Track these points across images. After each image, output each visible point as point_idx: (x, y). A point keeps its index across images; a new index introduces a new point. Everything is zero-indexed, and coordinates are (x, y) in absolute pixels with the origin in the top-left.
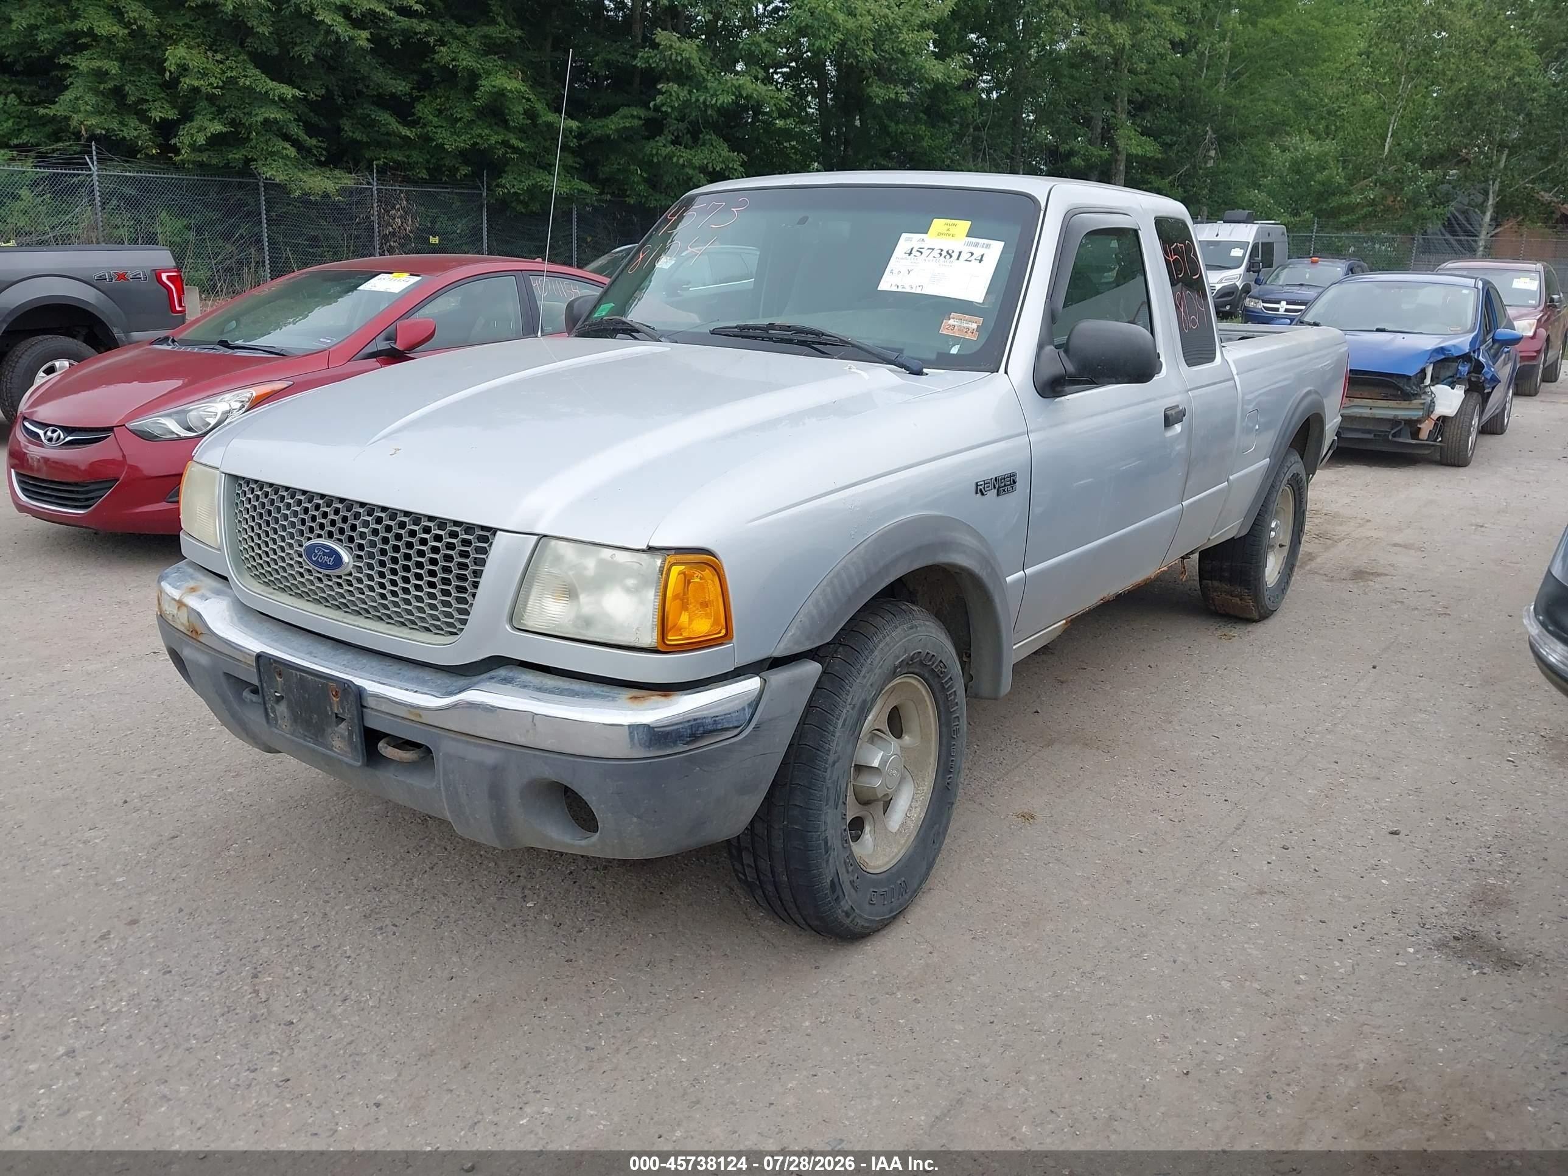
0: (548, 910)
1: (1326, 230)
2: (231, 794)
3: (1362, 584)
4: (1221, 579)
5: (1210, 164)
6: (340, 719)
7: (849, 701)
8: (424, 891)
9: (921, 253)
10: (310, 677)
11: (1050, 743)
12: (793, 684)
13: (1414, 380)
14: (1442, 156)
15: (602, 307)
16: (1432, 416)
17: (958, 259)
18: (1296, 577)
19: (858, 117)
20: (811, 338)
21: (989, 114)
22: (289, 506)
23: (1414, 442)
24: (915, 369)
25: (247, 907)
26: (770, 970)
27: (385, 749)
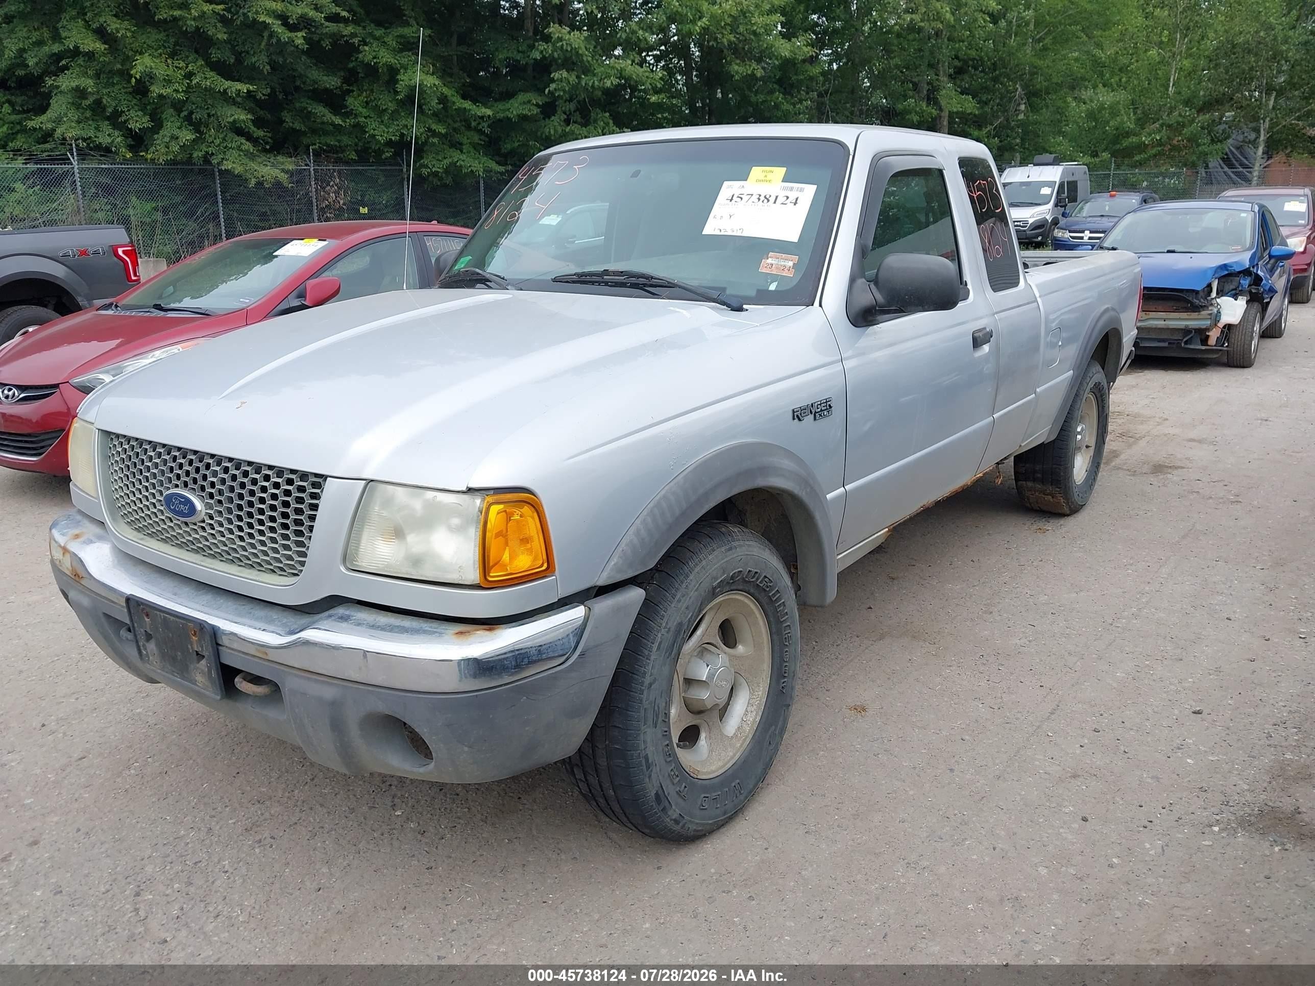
0: (414, 818)
1: (1123, 168)
2: (139, 714)
3: (1162, 477)
4: (1034, 480)
5: (1021, 117)
6: (200, 656)
7: (664, 625)
8: (303, 802)
9: (741, 198)
10: (172, 618)
11: (882, 637)
12: (618, 610)
13: (1201, 294)
14: (1217, 101)
15: (462, 260)
16: (1219, 325)
17: (775, 202)
18: (1103, 473)
19: (719, 91)
20: (642, 280)
21: (830, 83)
22: (151, 458)
23: (1204, 348)
24: (735, 305)
25: (139, 825)
26: (616, 872)
27: (241, 684)
